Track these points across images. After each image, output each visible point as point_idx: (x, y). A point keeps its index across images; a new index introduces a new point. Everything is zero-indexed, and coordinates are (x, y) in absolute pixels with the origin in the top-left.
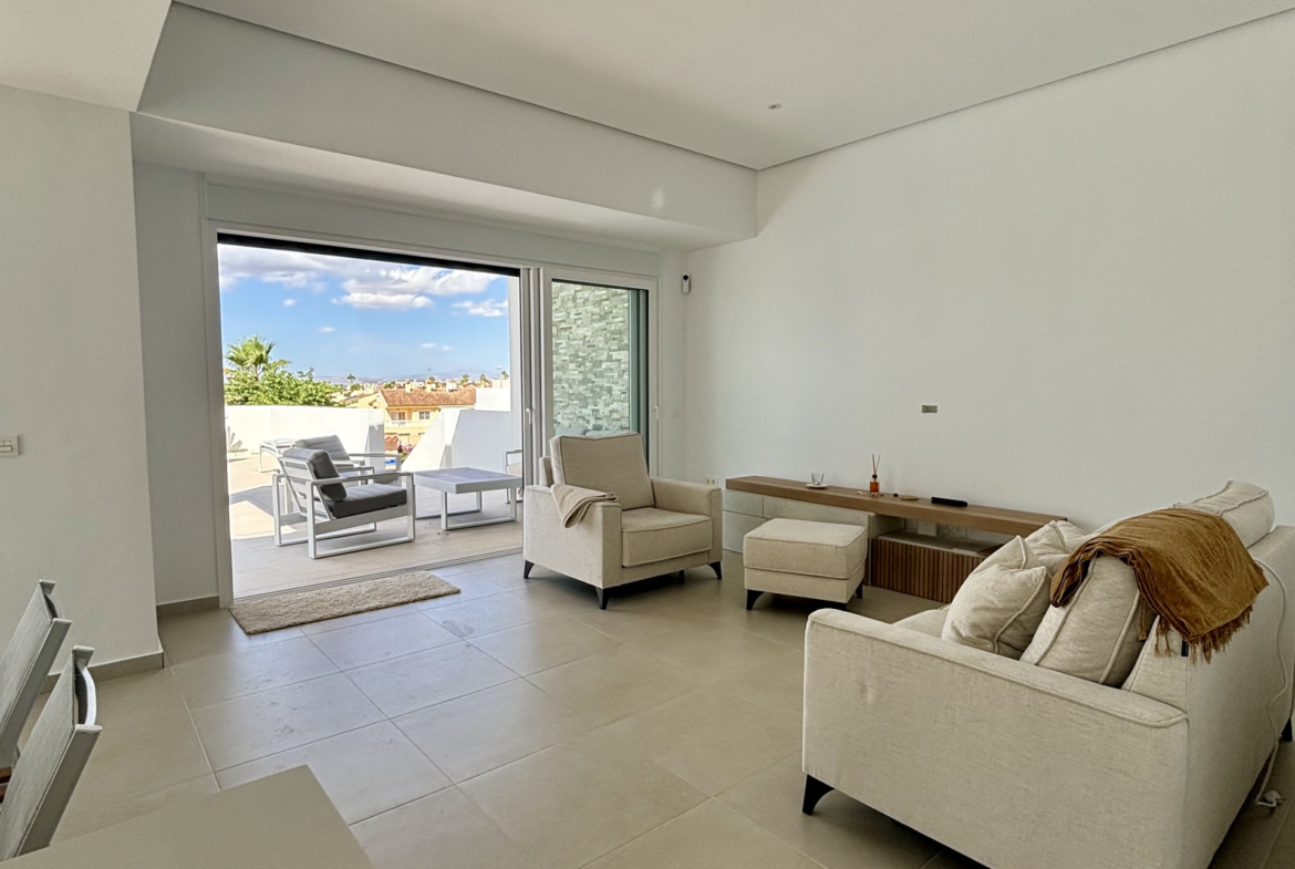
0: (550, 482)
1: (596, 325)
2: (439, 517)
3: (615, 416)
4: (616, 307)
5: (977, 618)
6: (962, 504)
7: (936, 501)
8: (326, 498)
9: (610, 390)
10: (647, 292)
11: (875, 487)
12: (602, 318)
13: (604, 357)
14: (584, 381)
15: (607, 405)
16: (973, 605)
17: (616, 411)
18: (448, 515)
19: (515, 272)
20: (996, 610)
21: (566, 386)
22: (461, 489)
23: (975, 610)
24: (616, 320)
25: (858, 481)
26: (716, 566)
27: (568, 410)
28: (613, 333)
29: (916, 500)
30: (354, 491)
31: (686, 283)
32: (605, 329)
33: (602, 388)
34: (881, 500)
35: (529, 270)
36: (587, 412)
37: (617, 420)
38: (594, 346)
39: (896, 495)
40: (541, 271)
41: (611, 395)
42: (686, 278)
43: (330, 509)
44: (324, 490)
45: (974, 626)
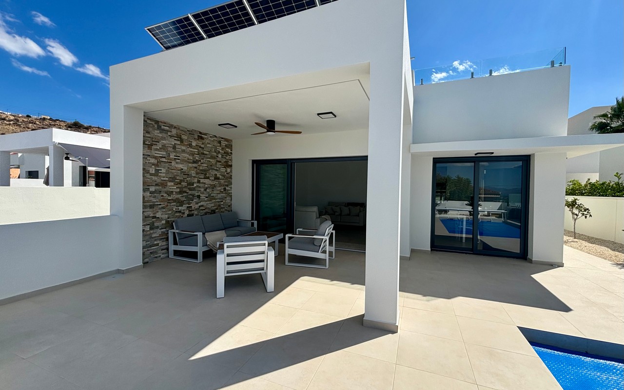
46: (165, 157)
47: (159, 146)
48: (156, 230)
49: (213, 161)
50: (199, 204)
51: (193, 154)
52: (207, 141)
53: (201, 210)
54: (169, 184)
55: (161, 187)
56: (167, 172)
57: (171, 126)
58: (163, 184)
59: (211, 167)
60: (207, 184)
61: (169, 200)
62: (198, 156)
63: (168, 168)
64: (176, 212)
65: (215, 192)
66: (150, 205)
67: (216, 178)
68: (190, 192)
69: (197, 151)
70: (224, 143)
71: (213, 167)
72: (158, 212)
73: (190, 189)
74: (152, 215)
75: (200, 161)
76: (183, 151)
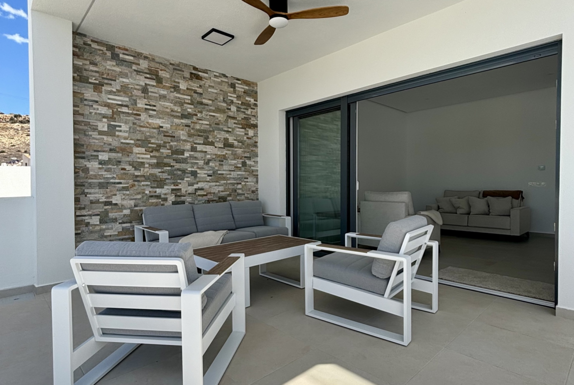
46: (127, 106)
47: (115, 87)
48: (113, 224)
49: (221, 117)
50: (196, 186)
51: (181, 104)
52: (208, 83)
53: (199, 195)
54: (136, 150)
55: (120, 155)
56: (132, 131)
57: (138, 55)
58: (125, 150)
59: (216, 125)
60: (211, 154)
61: (137, 176)
62: (192, 106)
63: (134, 124)
64: (152, 196)
65: (225, 167)
66: (100, 183)
67: (227, 145)
68: (177, 166)
69: (189, 98)
70: (240, 88)
71: (221, 126)
72: (115, 195)
73: (177, 161)
74: (103, 199)
75: (197, 115)
76: (163, 97)
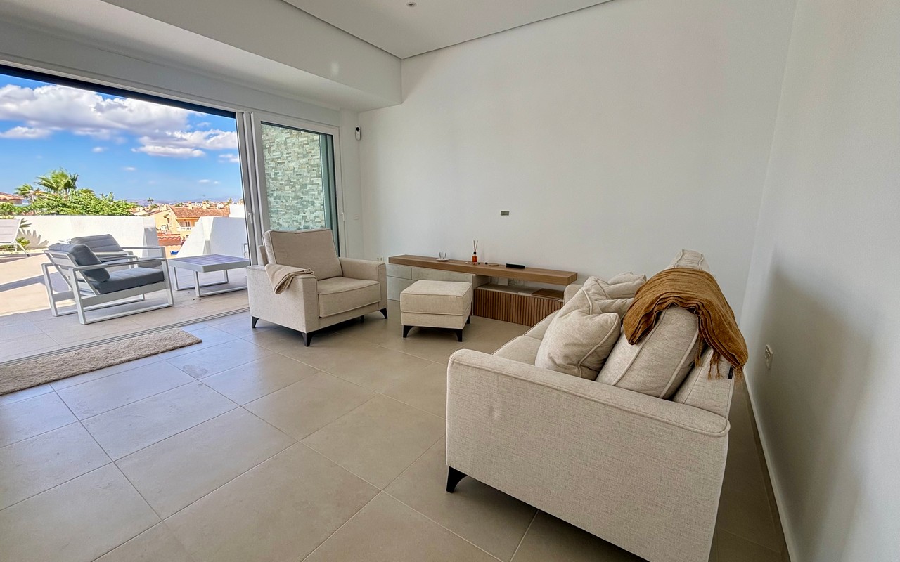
0: (266, 262)
1: (301, 161)
2: (194, 288)
3: (318, 220)
4: (313, 149)
5: (567, 351)
6: (522, 267)
7: (509, 266)
8: (90, 279)
9: (313, 203)
10: (332, 136)
11: (475, 259)
12: (305, 156)
13: (308, 182)
14: (296, 198)
15: (312, 213)
16: (564, 342)
17: (318, 217)
18: (201, 287)
19: (233, 115)
20: (582, 345)
21: (284, 201)
22: (208, 269)
23: (566, 345)
24: (314, 157)
25: (465, 255)
26: (384, 311)
27: (286, 217)
28: (313, 166)
29: (498, 266)
30: (115, 273)
31: (358, 133)
32: (308, 163)
33: (308, 202)
34: (478, 267)
35: (243, 113)
36: (299, 217)
37: (319, 222)
38: (300, 175)
39: (486, 263)
40: (252, 115)
41: (314, 207)
42: (358, 129)
43: (96, 288)
44: (88, 274)
45: (566, 357)
46: (280, 158)
50: (315, 214)
61: (288, 206)
62: (308, 146)
75: (311, 152)
